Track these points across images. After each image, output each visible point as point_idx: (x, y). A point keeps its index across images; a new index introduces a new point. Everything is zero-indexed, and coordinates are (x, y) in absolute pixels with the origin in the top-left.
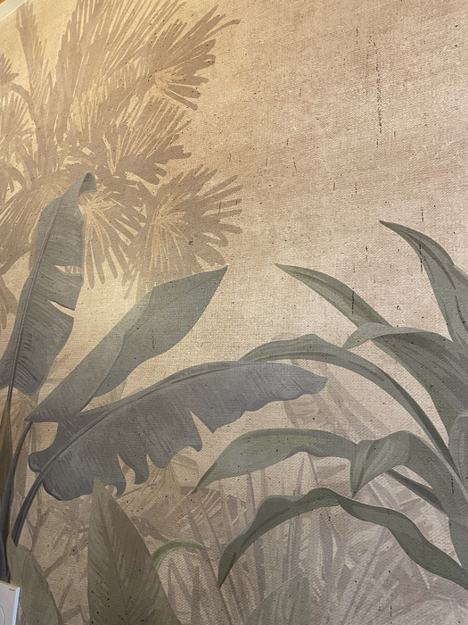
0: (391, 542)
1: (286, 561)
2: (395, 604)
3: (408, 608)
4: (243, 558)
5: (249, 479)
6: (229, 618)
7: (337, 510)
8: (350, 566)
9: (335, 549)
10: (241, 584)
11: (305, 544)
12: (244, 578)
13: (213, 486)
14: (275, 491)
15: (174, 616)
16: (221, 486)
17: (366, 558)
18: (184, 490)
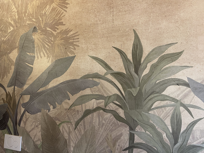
0: (113, 117)
1: (90, 123)
2: (113, 129)
3: (115, 129)
4: (80, 123)
5: (82, 106)
6: (77, 136)
7: (101, 111)
8: (104, 122)
9: (101, 119)
10: (80, 129)
11: (94, 119)
12: (81, 127)
13: (73, 108)
14: (88, 108)
15: (64, 138)
16: (75, 108)
17: (107, 120)
18: (66, 109)
